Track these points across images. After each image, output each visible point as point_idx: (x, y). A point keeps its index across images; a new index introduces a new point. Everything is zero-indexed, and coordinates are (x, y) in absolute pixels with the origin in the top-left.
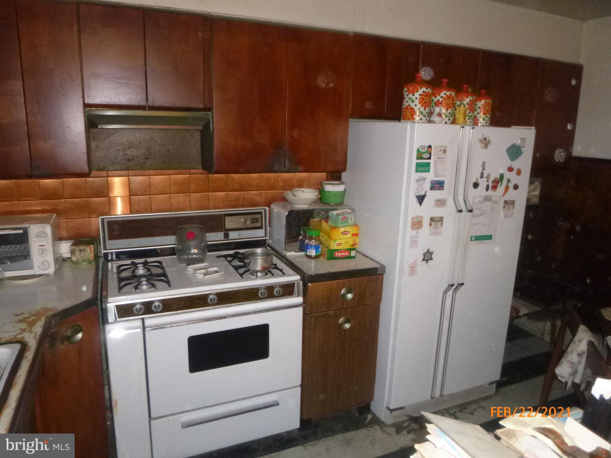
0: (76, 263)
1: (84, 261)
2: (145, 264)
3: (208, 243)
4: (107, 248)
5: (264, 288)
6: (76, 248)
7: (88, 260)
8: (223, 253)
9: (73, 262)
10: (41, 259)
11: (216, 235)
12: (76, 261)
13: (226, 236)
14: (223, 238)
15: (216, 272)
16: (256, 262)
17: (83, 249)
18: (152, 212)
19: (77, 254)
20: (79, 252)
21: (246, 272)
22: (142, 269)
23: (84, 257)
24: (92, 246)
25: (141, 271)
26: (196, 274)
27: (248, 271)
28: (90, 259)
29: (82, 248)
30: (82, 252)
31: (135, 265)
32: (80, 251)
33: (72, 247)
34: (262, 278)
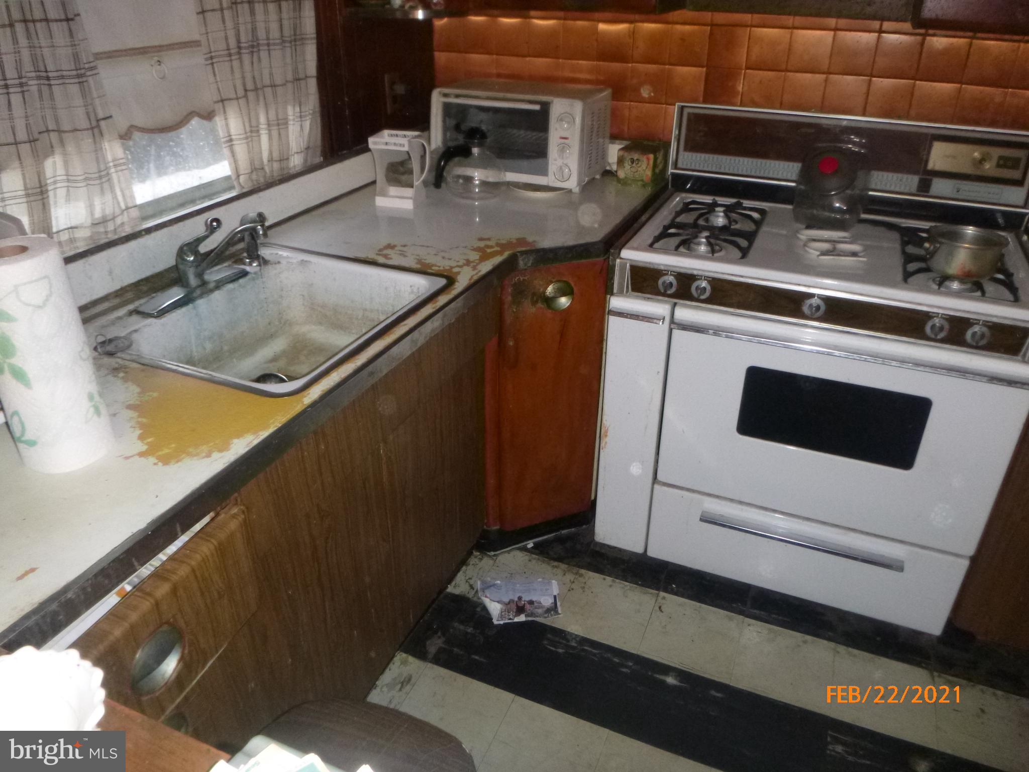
0: (624, 182)
1: (635, 181)
2: (729, 209)
3: (871, 193)
4: (680, 165)
5: (944, 318)
6: (626, 154)
7: (642, 180)
8: (905, 223)
9: (619, 180)
10: (560, 162)
11: (901, 180)
12: (623, 180)
13: (924, 187)
14: (914, 189)
15: (854, 254)
16: (951, 254)
17: (637, 159)
18: (781, 108)
19: (627, 165)
20: (630, 163)
21: (919, 271)
22: (722, 217)
23: (636, 174)
24: (651, 156)
25: (720, 220)
26: (807, 249)
27: (927, 270)
28: (644, 178)
29: (636, 156)
30: (634, 165)
31: (712, 207)
32: (633, 161)
33: (621, 153)
34: (958, 295)
